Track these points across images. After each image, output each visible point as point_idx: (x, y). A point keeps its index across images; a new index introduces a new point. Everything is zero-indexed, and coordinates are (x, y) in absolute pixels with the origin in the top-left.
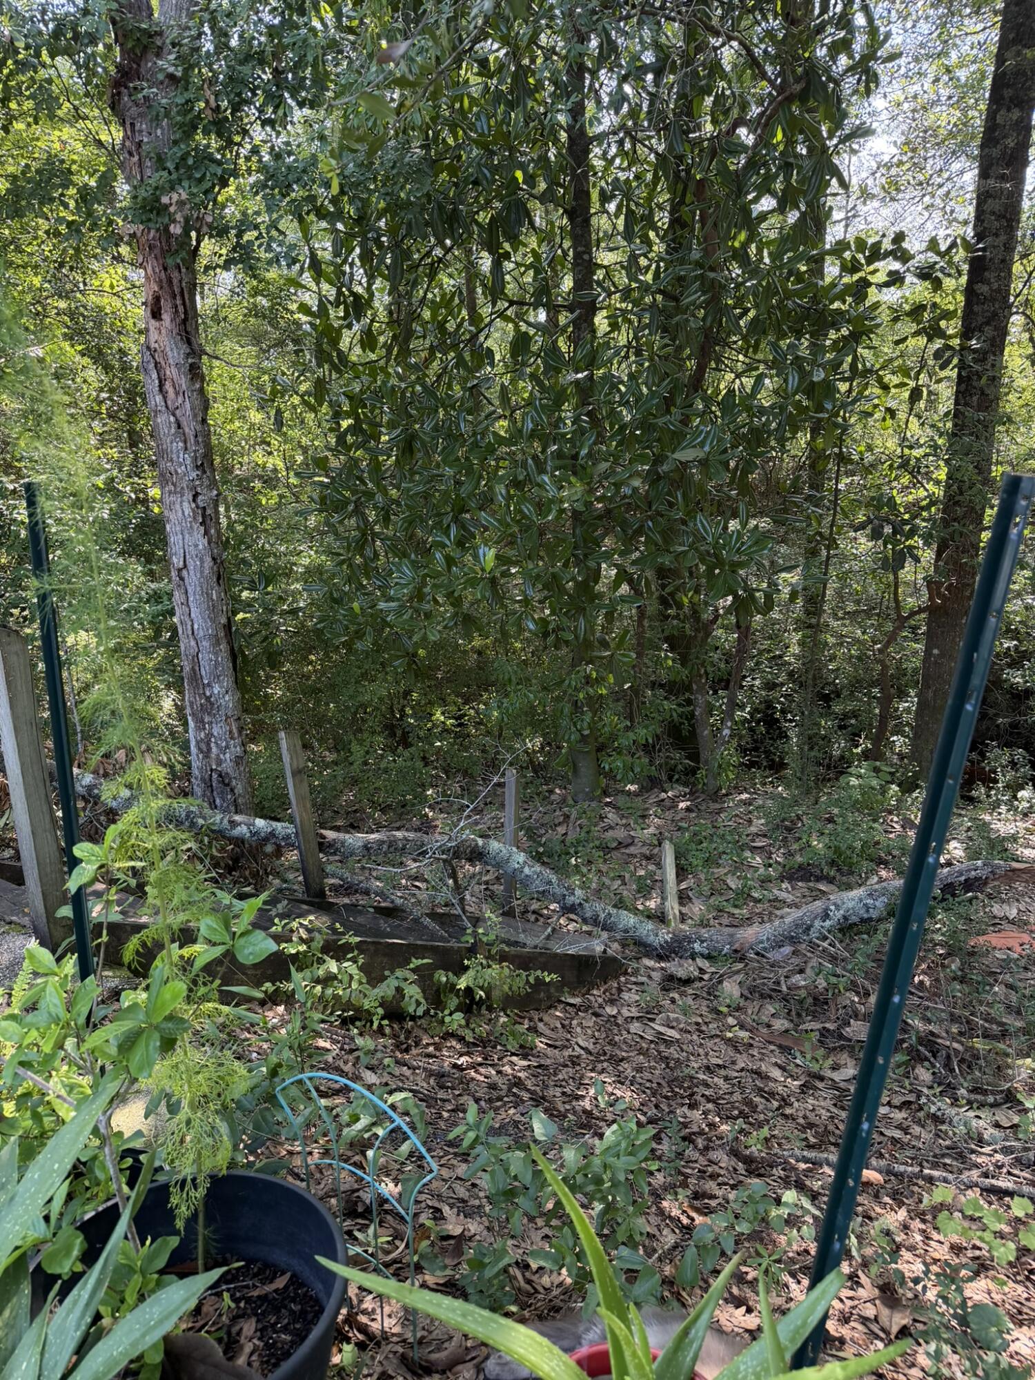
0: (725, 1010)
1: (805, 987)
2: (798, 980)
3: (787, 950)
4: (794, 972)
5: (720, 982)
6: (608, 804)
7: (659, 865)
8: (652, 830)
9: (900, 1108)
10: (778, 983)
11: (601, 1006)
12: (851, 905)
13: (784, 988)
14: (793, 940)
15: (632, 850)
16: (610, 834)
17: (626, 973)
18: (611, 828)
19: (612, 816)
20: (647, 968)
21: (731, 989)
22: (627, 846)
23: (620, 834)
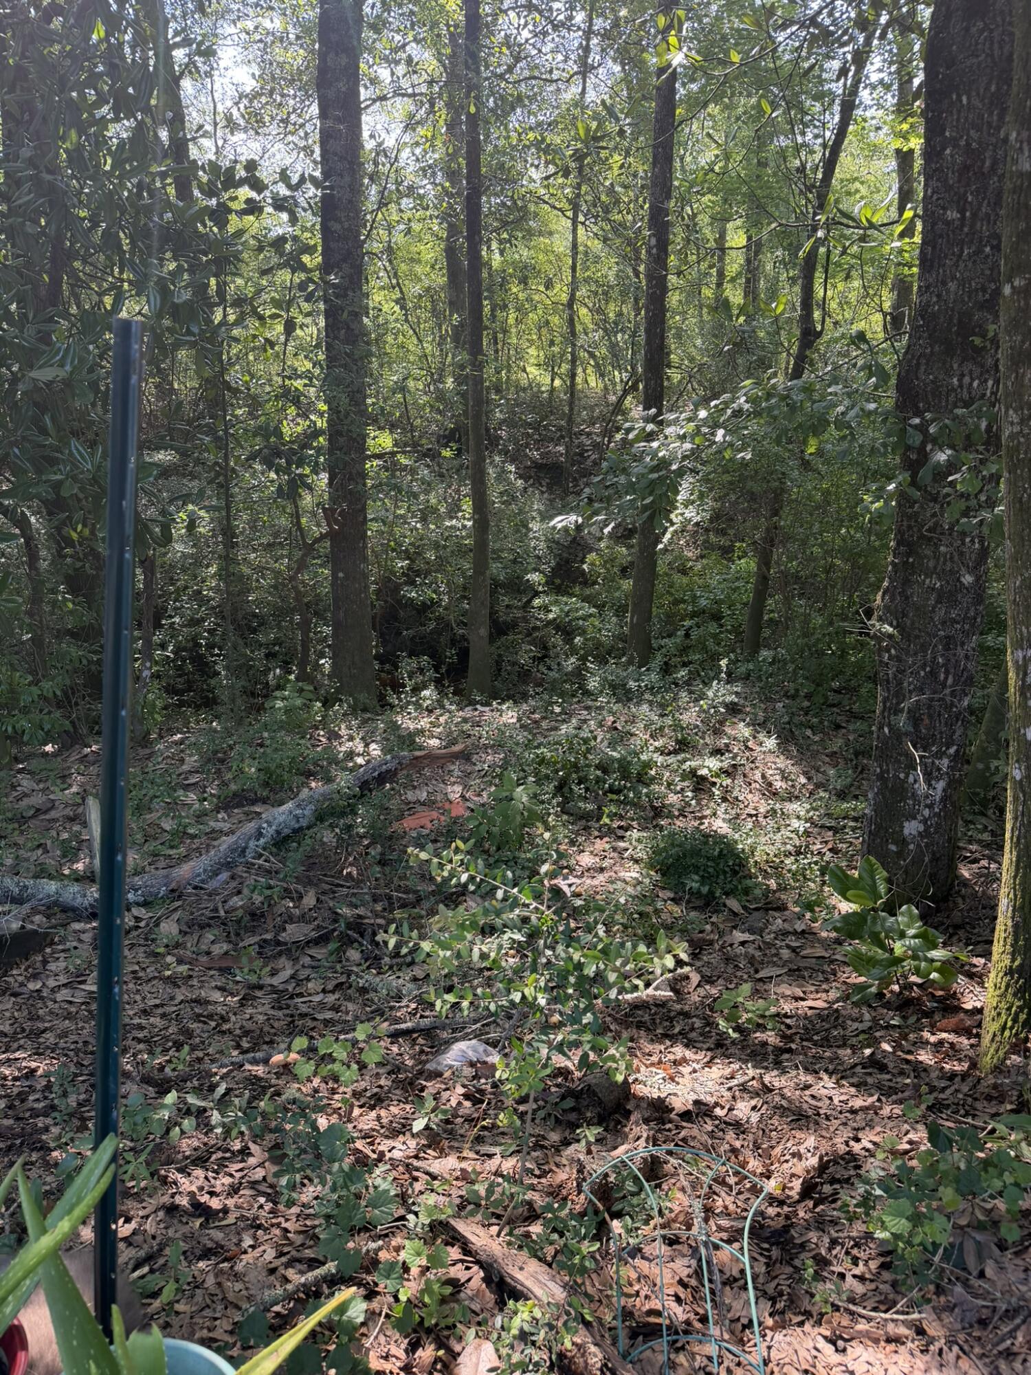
0: (161, 950)
1: (241, 907)
2: (237, 901)
3: (224, 876)
4: (232, 895)
5: (157, 925)
6: (20, 771)
7: (85, 824)
8: (74, 789)
9: (333, 992)
10: (216, 910)
11: (22, 985)
12: (281, 819)
13: (222, 913)
14: (228, 865)
15: (53, 814)
16: (26, 802)
17: (52, 943)
18: (26, 795)
19: (26, 783)
20: (75, 932)
21: (169, 928)
22: (46, 812)
23: (37, 800)
